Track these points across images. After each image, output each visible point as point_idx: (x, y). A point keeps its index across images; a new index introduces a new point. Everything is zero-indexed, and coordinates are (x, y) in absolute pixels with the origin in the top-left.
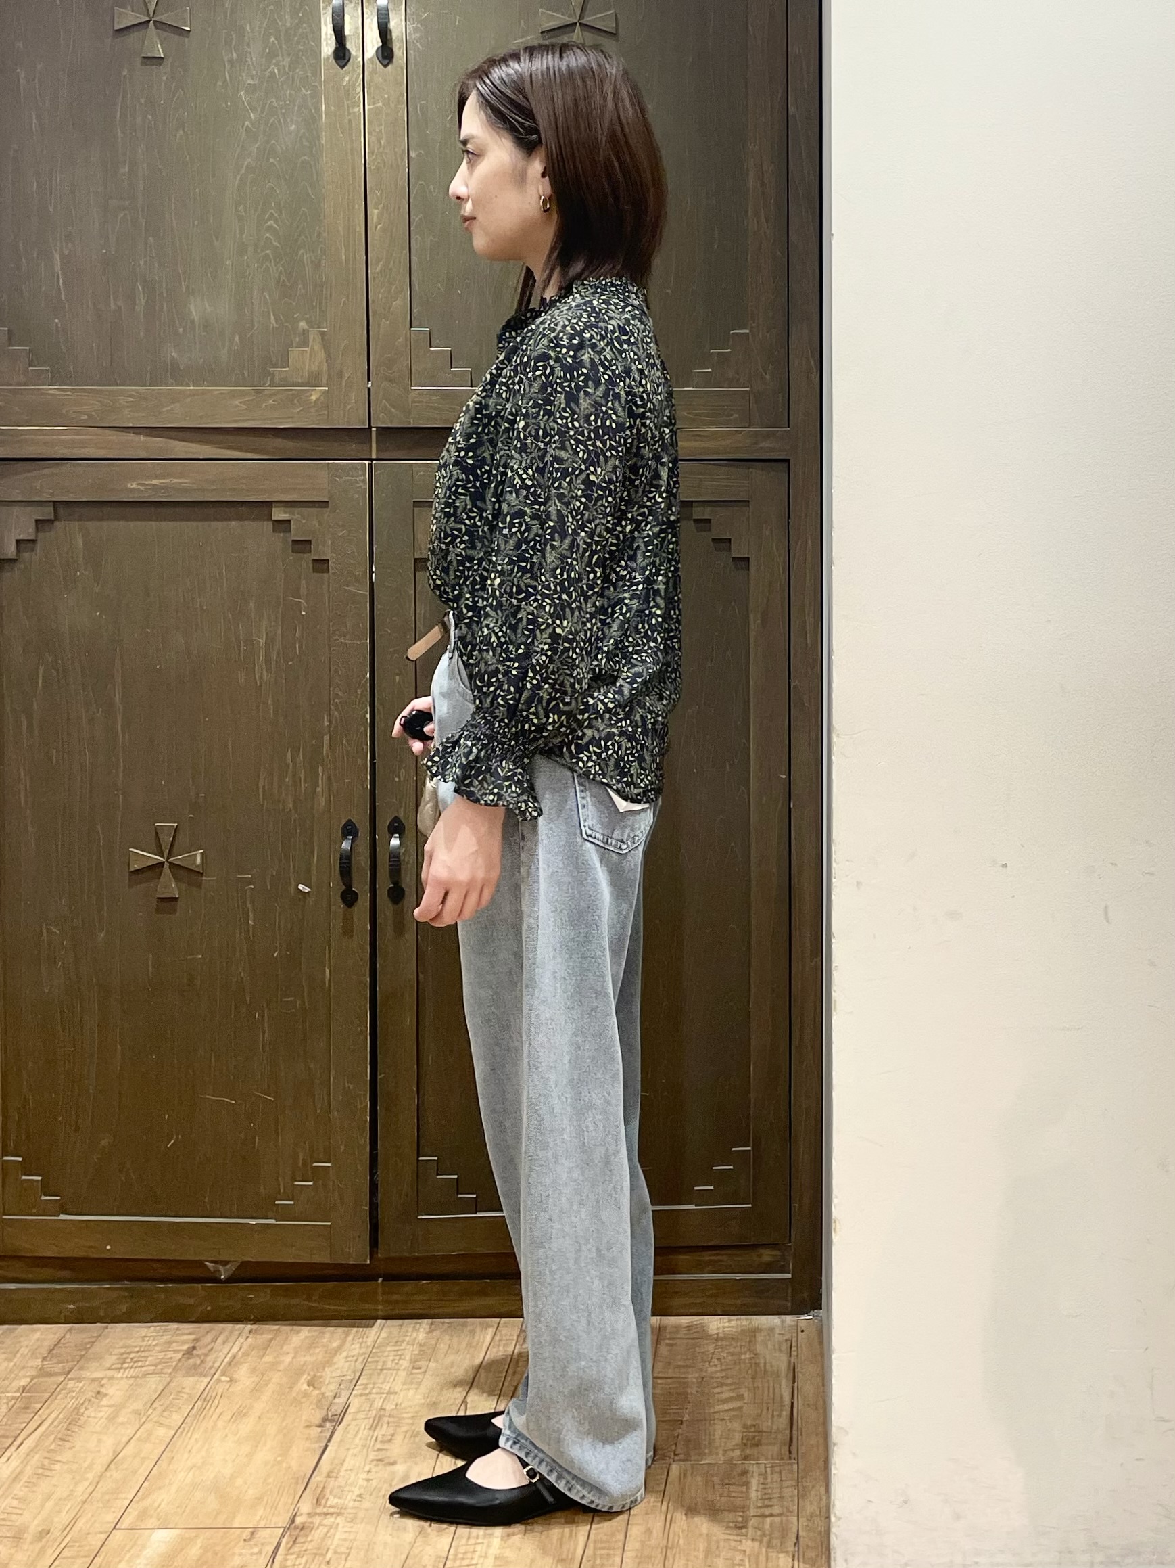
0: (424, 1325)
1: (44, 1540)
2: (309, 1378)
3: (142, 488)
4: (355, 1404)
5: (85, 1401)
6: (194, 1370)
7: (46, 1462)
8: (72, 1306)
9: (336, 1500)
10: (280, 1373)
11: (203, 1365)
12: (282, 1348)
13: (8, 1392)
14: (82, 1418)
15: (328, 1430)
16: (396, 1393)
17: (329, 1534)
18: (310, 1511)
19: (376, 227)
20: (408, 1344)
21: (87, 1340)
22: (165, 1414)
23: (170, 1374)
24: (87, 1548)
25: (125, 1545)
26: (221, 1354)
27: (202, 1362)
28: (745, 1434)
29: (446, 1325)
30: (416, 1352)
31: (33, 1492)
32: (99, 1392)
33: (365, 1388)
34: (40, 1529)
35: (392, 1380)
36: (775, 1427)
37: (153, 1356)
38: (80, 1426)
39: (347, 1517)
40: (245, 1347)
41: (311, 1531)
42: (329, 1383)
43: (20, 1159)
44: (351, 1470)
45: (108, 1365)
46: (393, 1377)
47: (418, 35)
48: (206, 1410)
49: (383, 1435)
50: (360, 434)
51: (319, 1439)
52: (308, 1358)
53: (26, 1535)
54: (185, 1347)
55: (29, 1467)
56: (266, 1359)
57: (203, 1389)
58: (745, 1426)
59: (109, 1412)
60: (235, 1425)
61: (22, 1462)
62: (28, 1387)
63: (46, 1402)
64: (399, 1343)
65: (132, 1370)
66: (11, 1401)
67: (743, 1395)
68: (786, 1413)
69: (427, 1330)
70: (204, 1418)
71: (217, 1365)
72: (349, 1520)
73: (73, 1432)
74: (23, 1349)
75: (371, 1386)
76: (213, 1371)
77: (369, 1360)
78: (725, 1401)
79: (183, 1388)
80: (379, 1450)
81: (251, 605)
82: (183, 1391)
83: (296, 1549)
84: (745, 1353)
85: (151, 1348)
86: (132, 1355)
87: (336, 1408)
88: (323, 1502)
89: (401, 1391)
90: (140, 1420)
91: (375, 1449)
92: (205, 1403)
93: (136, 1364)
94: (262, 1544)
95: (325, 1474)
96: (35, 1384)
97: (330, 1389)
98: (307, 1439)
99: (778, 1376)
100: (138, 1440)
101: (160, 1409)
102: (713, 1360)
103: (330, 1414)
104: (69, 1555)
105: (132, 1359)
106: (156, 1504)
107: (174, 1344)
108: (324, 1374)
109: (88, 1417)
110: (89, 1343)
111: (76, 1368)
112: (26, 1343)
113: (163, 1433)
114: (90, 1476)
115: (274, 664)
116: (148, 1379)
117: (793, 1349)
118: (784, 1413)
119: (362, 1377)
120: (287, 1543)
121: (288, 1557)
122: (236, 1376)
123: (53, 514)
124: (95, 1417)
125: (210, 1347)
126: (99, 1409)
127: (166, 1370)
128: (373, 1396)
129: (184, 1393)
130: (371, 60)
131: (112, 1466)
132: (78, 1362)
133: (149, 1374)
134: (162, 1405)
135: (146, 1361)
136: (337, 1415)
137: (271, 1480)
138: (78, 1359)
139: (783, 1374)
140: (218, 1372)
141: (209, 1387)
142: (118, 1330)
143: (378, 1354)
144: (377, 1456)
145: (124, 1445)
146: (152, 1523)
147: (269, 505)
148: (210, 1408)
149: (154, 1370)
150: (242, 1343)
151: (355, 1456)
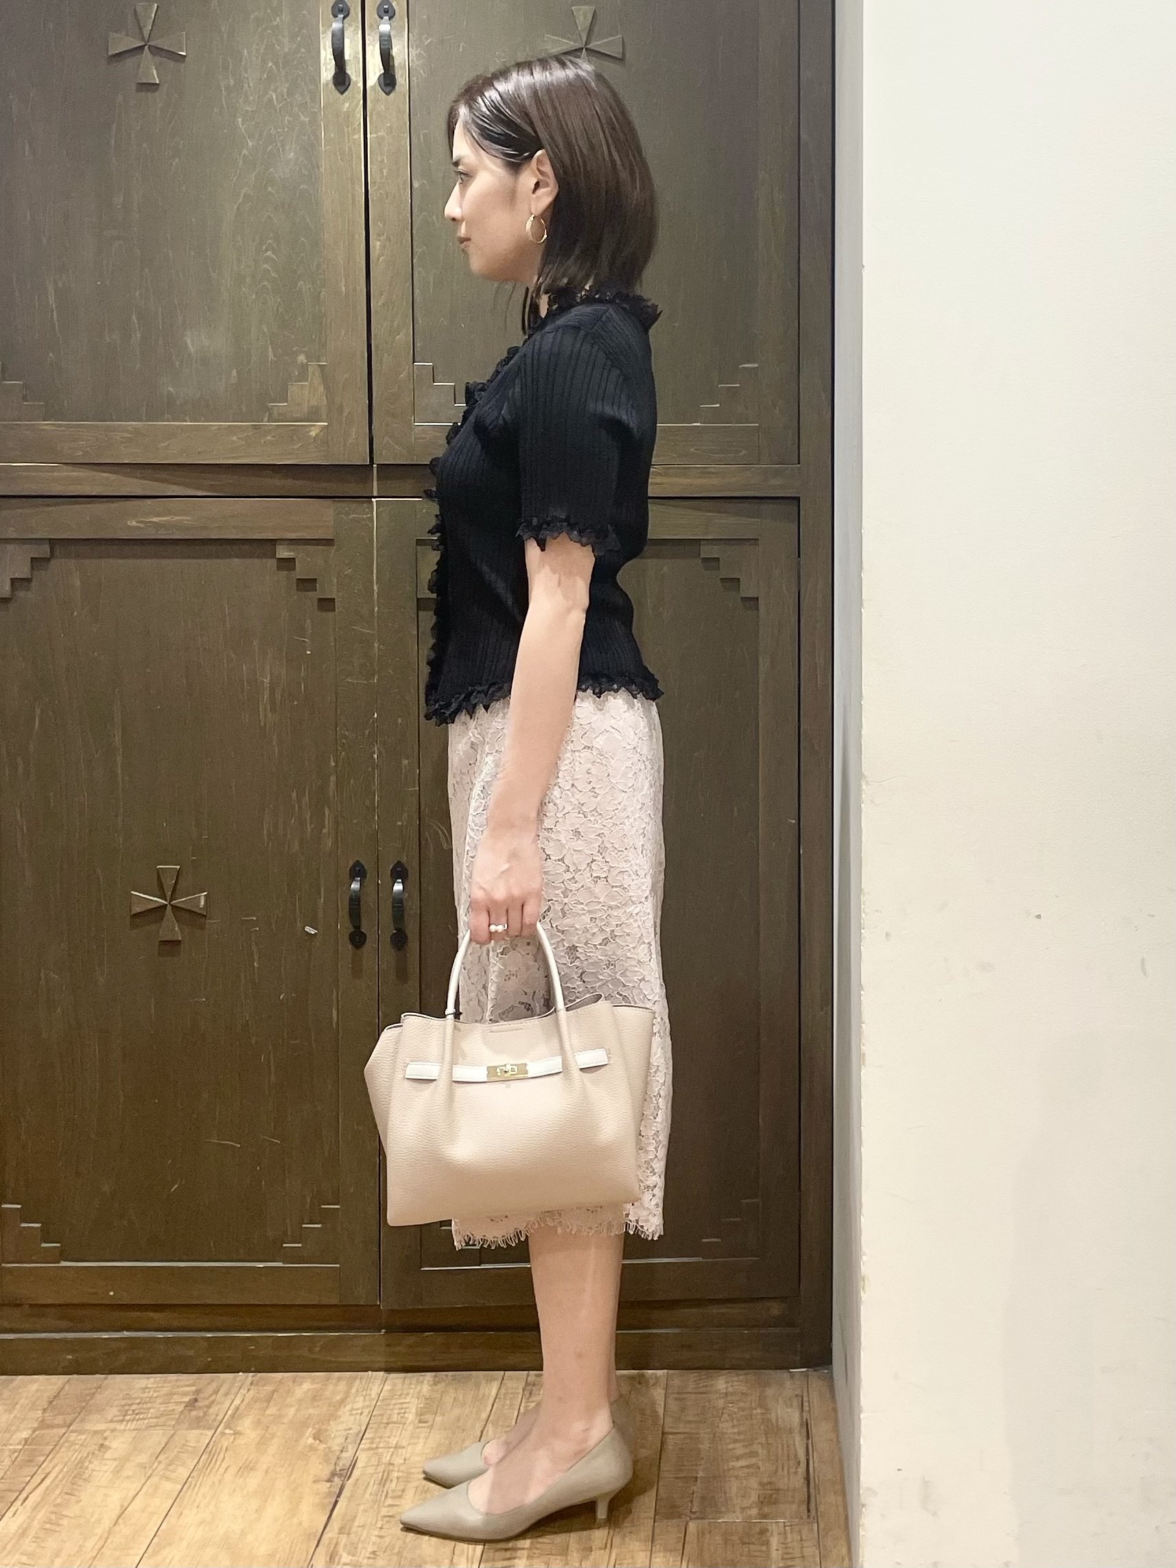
0: (427, 1378)
2: (314, 1431)
3: (142, 526)
4: (363, 1458)
5: (88, 1454)
6: (198, 1423)
7: (53, 1517)
8: (70, 1357)
9: (350, 1557)
10: (284, 1427)
11: (206, 1418)
12: (285, 1400)
13: (11, 1445)
14: (87, 1471)
15: (337, 1485)
16: (404, 1447)
19: (379, 259)
20: (413, 1397)
21: (85, 1392)
22: (170, 1468)
23: (174, 1425)
26: (224, 1406)
27: (205, 1413)
28: (761, 1492)
29: (449, 1377)
30: (422, 1406)
31: (41, 1547)
32: (102, 1445)
33: (372, 1443)
35: (398, 1434)
36: (791, 1485)
37: (155, 1408)
38: (85, 1480)
40: (247, 1399)
42: (334, 1438)
43: (19, 1206)
44: (362, 1526)
45: (109, 1417)
46: (399, 1432)
47: (420, 61)
48: (212, 1464)
49: (393, 1491)
50: (360, 472)
51: (329, 1494)
52: (310, 1411)
54: (187, 1399)
55: (36, 1522)
56: (268, 1412)
57: (207, 1442)
58: (761, 1484)
59: (114, 1465)
60: (242, 1479)
61: (29, 1517)
62: (30, 1440)
63: (50, 1453)
64: (403, 1396)
65: (135, 1422)
66: (14, 1453)
67: (757, 1452)
68: (802, 1470)
69: (431, 1383)
70: (209, 1474)
71: (220, 1418)
73: (79, 1486)
74: (23, 1401)
75: (378, 1440)
76: (216, 1424)
77: (374, 1413)
78: (738, 1458)
79: (188, 1442)
80: (390, 1506)
81: (255, 644)
82: (188, 1444)
84: (756, 1409)
85: (152, 1400)
86: (134, 1407)
87: (344, 1462)
88: (337, 1559)
89: (408, 1445)
90: (145, 1475)
91: (387, 1503)
92: (211, 1457)
93: (137, 1417)
95: (336, 1531)
96: (37, 1436)
97: (336, 1444)
98: (317, 1494)
99: (791, 1433)
100: (145, 1495)
101: (164, 1462)
102: (724, 1416)
103: (338, 1470)
105: (133, 1411)
106: (168, 1561)
107: (175, 1396)
108: (329, 1428)
109: (93, 1470)
110: (88, 1395)
111: (77, 1420)
112: (25, 1395)
113: (172, 1487)
115: (278, 703)
116: (151, 1431)
117: (806, 1404)
118: (800, 1470)
119: (367, 1431)
122: (238, 1429)
123: (49, 554)
124: (100, 1471)
125: (212, 1399)
126: (104, 1462)
127: (169, 1423)
128: (380, 1450)
129: (187, 1446)
130: (373, 87)
131: (121, 1521)
132: (79, 1414)
133: (151, 1426)
134: (167, 1458)
135: (148, 1413)
136: (343, 1470)
137: (283, 1536)
138: (78, 1410)
139: (797, 1431)
140: (222, 1425)
141: (213, 1440)
142: (119, 1381)
143: (384, 1407)
144: (389, 1512)
145: (131, 1499)
147: (272, 542)
148: (216, 1460)
149: (157, 1422)
150: (244, 1395)
151: (366, 1511)
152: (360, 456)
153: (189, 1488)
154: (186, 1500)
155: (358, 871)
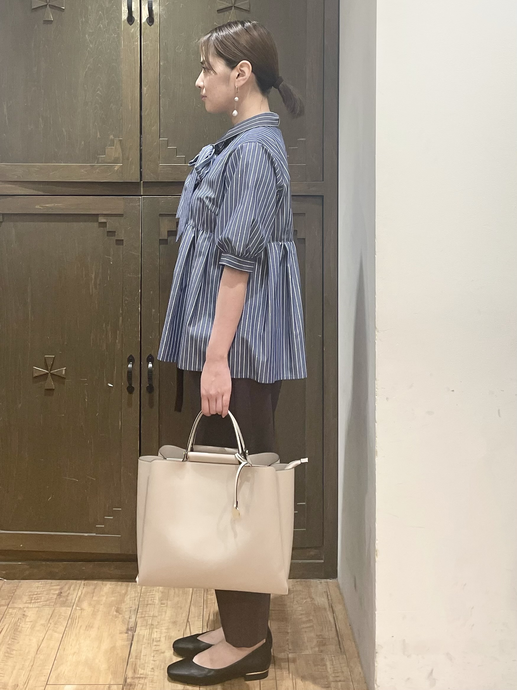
2: (116, 608)
3: (42, 208)
4: (139, 622)
5: (19, 619)
6: (64, 604)
7: (8, 650)
8: (4, 572)
9: (142, 671)
10: (102, 607)
11: (68, 602)
12: (100, 593)
14: (19, 628)
15: (131, 635)
18: (132, 676)
19: (145, 95)
20: (156, 592)
21: (12, 588)
22: (56, 626)
23: (53, 606)
26: (74, 596)
27: (67, 600)
28: (318, 640)
30: (161, 596)
31: (6, 665)
32: (24, 615)
33: (142, 614)
34: (14, 684)
35: (153, 610)
36: (330, 636)
37: (44, 596)
38: (19, 632)
39: (149, 679)
40: (84, 592)
41: (135, 687)
42: (125, 611)
44: (145, 655)
45: (25, 601)
46: (153, 608)
47: (164, 12)
48: (74, 625)
49: (156, 638)
50: (136, 185)
51: (127, 640)
52: (112, 598)
53: (8, 687)
54: (57, 592)
55: (1, 653)
56: (94, 598)
57: (70, 613)
58: (317, 636)
59: (31, 625)
60: (88, 632)
63: (2, 619)
65: (36, 603)
67: (312, 620)
70: (74, 628)
71: (73, 601)
72: (151, 681)
75: (144, 613)
76: (72, 605)
77: (140, 600)
78: (304, 623)
79: (61, 613)
80: (155, 645)
81: (88, 259)
84: (308, 598)
85: (42, 593)
87: (131, 623)
88: (137, 672)
89: (158, 615)
90: (45, 629)
92: (73, 620)
93: (37, 601)
95: (134, 657)
97: (127, 614)
98: (123, 639)
99: (325, 609)
100: (47, 639)
101: (53, 623)
102: (295, 601)
103: (129, 627)
105: (35, 598)
106: (63, 672)
107: (52, 591)
108: (122, 607)
110: (14, 590)
111: (11, 602)
114: (30, 658)
115: (98, 285)
116: (44, 608)
117: (329, 596)
118: (333, 629)
119: (139, 608)
122: (83, 607)
123: (2, 220)
124: (25, 627)
125: (68, 592)
126: (26, 623)
127: (51, 604)
128: (146, 618)
129: (62, 615)
130: (144, 23)
131: (38, 652)
133: (44, 606)
135: (41, 599)
136: (132, 627)
137: (111, 660)
138: (11, 598)
139: (328, 609)
140: (75, 605)
141: (72, 612)
142: (25, 583)
143: (144, 597)
144: (155, 648)
145: (41, 642)
146: (63, 682)
147: (97, 215)
148: (75, 623)
149: (46, 603)
150: (82, 590)
151: (145, 648)
152: (135, 178)
153: (66, 635)
154: (66, 642)
155: (132, 359)
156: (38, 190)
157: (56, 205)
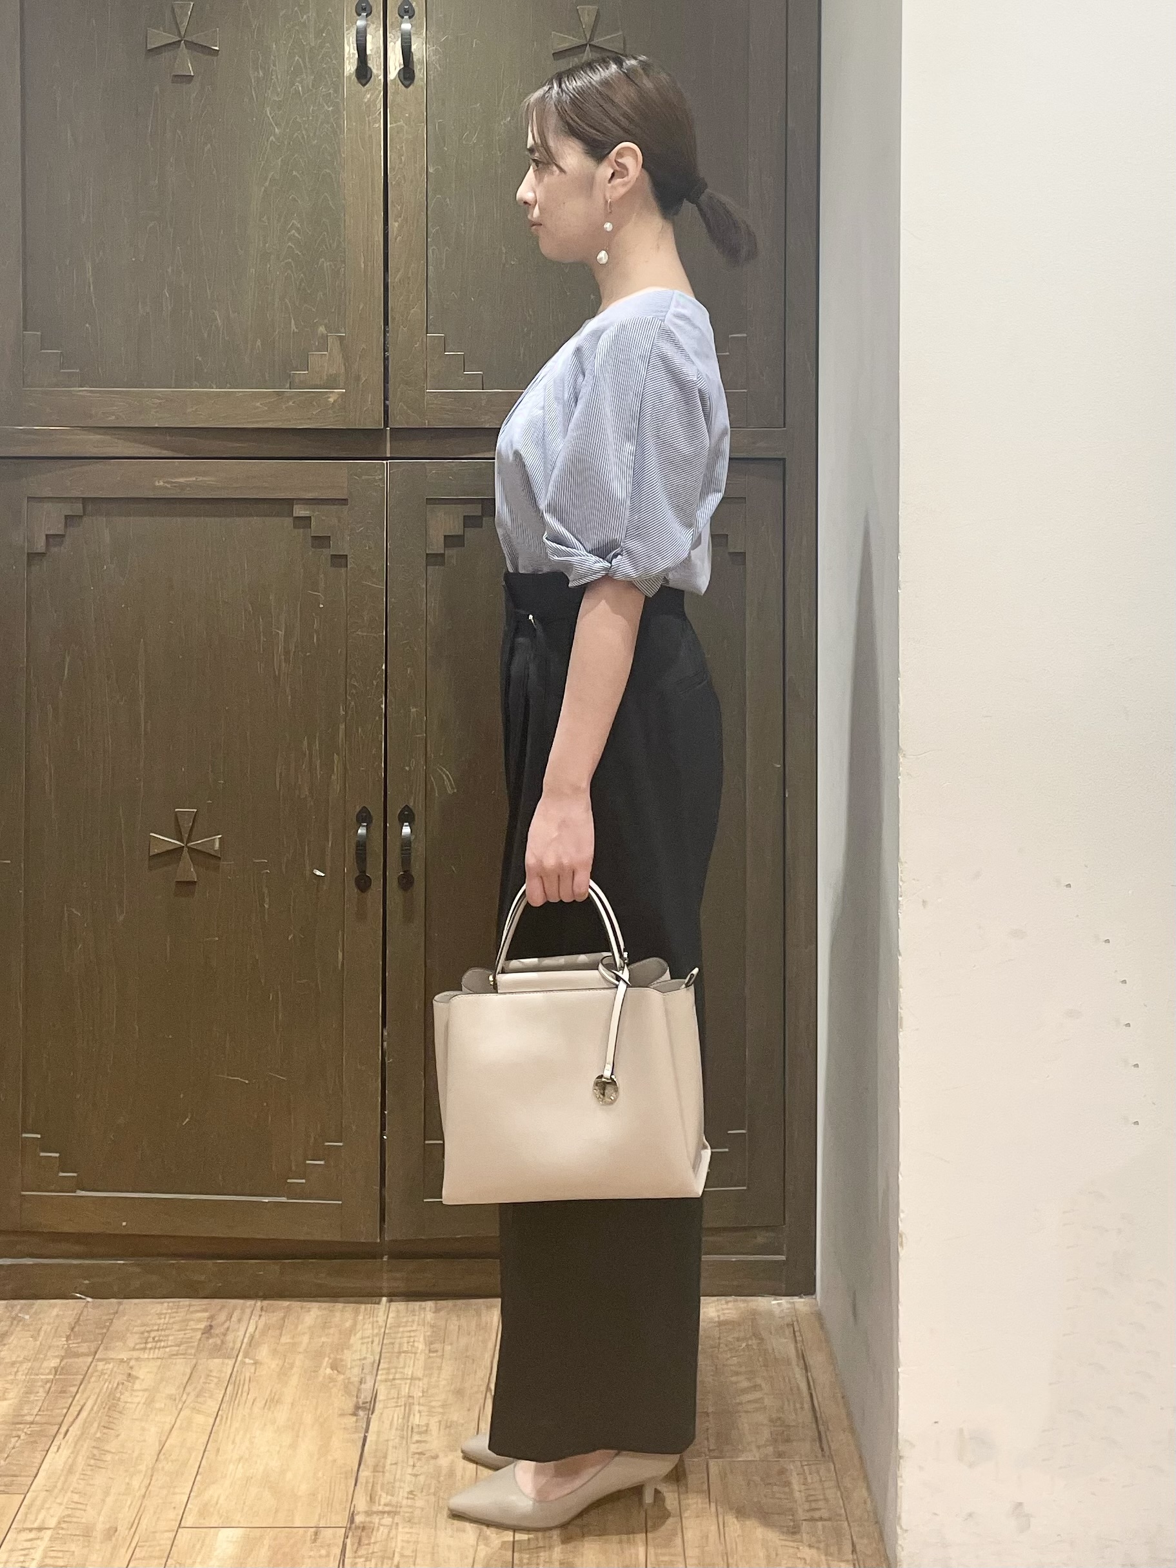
0: (429, 1307)
1: (114, 1539)
2: (331, 1361)
3: (169, 486)
4: (382, 1390)
5: (118, 1384)
6: (218, 1351)
7: (95, 1452)
8: (87, 1282)
9: (389, 1497)
10: (301, 1356)
11: (224, 1346)
12: (296, 1327)
13: (42, 1374)
14: (120, 1403)
15: (363, 1418)
16: (419, 1379)
17: (391, 1535)
18: (367, 1509)
19: (396, 239)
20: (418, 1325)
21: (105, 1318)
22: (200, 1400)
23: (195, 1355)
24: (158, 1548)
25: (194, 1546)
26: (239, 1334)
27: (223, 1342)
28: (773, 1429)
29: (451, 1304)
30: (429, 1333)
31: (90, 1485)
32: (130, 1374)
33: (388, 1374)
34: (108, 1527)
35: (412, 1364)
36: (800, 1421)
37: (173, 1335)
38: (118, 1412)
39: (403, 1516)
40: (261, 1326)
41: (372, 1532)
42: (352, 1366)
43: (39, 1136)
44: (396, 1464)
45: (132, 1345)
46: (412, 1362)
47: (437, 57)
48: (239, 1395)
49: (419, 1426)
50: (375, 435)
51: (356, 1431)
52: (324, 1339)
53: (94, 1533)
54: (202, 1326)
55: (80, 1458)
56: (284, 1340)
57: (230, 1372)
58: (770, 1420)
59: (145, 1397)
60: (271, 1413)
61: (72, 1453)
62: (60, 1369)
63: (81, 1385)
64: (409, 1324)
65: (157, 1350)
66: (46, 1382)
67: (760, 1385)
68: (807, 1406)
69: (433, 1310)
70: (238, 1405)
71: (238, 1345)
72: (407, 1519)
73: (114, 1418)
74: (45, 1327)
75: (393, 1370)
76: (235, 1353)
77: (385, 1342)
78: (745, 1392)
79: (211, 1371)
80: (418, 1442)
81: (271, 598)
82: (212, 1374)
83: (362, 1552)
84: (750, 1338)
85: (169, 1326)
86: (153, 1334)
87: (364, 1395)
88: (377, 1498)
89: (424, 1376)
90: (176, 1407)
91: (414, 1440)
92: (236, 1388)
93: (158, 1344)
94: (329, 1545)
95: (371, 1469)
96: (66, 1365)
97: (354, 1374)
98: (345, 1429)
99: (789, 1364)
100: (180, 1429)
101: (193, 1394)
102: (721, 1345)
103: (361, 1403)
104: (143, 1554)
105: (153, 1338)
106: (215, 1500)
107: (191, 1323)
108: (344, 1357)
110: (108, 1320)
111: (101, 1348)
112: (47, 1320)
113: (202, 1421)
114: (143, 1468)
115: (292, 653)
116: (174, 1361)
117: (797, 1334)
119: (382, 1361)
120: (353, 1545)
121: (358, 1560)
122: (259, 1358)
123: (81, 511)
124: (132, 1403)
125: (226, 1326)
126: (135, 1393)
127: (189, 1351)
128: (398, 1382)
129: (212, 1376)
130: (393, 80)
131: (162, 1457)
132: (102, 1341)
133: (174, 1355)
134: (194, 1390)
135: (168, 1340)
136: (367, 1402)
137: (320, 1474)
138: (100, 1337)
139: (794, 1362)
140: (241, 1354)
141: (235, 1370)
142: (133, 1306)
143: (392, 1335)
144: (418, 1449)
145: (167, 1434)
146: (216, 1521)
147: (290, 502)
148: (242, 1392)
149: (178, 1350)
150: (257, 1322)
151: (396, 1448)
152: (373, 420)
153: (221, 1420)
154: (221, 1435)
155: (366, 816)
156: (162, 447)
157: (200, 478)
